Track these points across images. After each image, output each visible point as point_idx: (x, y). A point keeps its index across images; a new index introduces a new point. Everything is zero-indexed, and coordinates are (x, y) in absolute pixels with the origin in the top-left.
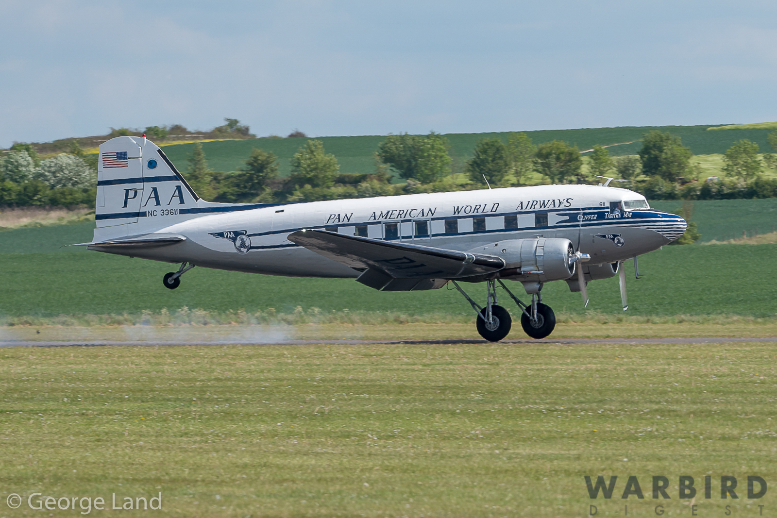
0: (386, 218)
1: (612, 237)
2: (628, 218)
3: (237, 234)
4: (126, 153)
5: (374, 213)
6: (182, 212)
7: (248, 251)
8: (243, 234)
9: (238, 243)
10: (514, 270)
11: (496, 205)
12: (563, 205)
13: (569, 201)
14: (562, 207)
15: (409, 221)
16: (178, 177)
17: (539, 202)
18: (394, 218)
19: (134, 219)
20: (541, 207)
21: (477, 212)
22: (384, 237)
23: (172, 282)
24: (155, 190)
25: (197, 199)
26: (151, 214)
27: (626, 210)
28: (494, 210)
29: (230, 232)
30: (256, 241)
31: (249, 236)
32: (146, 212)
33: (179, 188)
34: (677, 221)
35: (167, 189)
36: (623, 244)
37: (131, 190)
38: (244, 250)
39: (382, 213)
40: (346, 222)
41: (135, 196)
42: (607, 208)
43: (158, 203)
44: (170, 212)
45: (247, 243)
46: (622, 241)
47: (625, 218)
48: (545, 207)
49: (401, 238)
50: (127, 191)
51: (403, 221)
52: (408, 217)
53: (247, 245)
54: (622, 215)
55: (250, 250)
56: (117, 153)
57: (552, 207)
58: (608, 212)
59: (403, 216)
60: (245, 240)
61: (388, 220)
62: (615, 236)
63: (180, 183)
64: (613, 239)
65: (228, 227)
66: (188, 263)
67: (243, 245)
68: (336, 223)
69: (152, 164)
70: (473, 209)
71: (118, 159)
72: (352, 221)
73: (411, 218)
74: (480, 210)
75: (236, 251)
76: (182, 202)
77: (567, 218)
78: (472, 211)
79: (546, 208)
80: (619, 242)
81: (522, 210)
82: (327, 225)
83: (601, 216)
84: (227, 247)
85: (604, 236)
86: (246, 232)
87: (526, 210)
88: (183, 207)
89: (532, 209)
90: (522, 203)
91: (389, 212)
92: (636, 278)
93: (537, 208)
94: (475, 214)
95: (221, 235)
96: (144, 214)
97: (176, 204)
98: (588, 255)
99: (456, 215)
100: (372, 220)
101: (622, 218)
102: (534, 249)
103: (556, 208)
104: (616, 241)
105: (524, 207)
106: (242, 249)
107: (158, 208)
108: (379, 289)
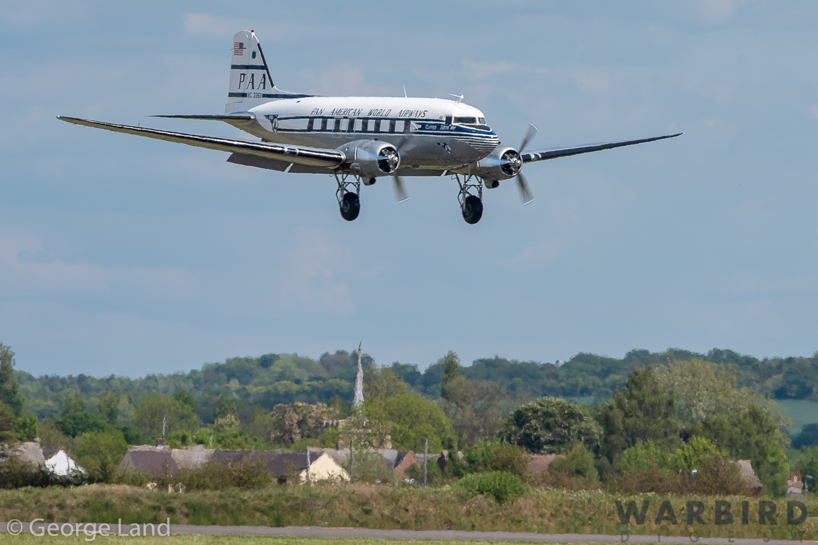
1: (443, 145)
3: (275, 117)
4: (243, 43)
6: (264, 96)
7: (277, 131)
9: (274, 124)
12: (421, 115)
13: (425, 112)
16: (265, 67)
18: (341, 114)
19: (242, 98)
20: (409, 116)
21: (379, 115)
22: (334, 129)
24: (252, 76)
25: (272, 86)
26: (249, 95)
28: (387, 114)
29: (272, 116)
31: (279, 119)
33: (264, 76)
34: (490, 138)
35: (258, 76)
36: (451, 151)
37: (243, 74)
40: (319, 114)
41: (244, 80)
42: (443, 121)
43: (253, 88)
44: (258, 95)
46: (450, 149)
47: (452, 131)
49: (341, 131)
50: (241, 75)
53: (276, 127)
54: (451, 128)
56: (240, 43)
58: (443, 124)
59: (345, 113)
60: (276, 122)
62: (446, 145)
63: (265, 72)
64: (444, 147)
68: (315, 115)
69: (254, 55)
71: (240, 48)
72: (322, 115)
75: (272, 131)
76: (265, 87)
77: (421, 127)
78: (377, 114)
79: (412, 117)
80: (448, 150)
81: (399, 117)
82: (310, 116)
83: (438, 127)
85: (439, 144)
86: (278, 116)
88: (266, 92)
89: (404, 117)
93: (407, 116)
94: (377, 116)
95: (268, 117)
96: (245, 95)
97: (262, 89)
99: (372, 116)
100: (331, 115)
101: (450, 130)
103: (417, 118)
104: (446, 149)
105: (401, 115)
106: (275, 130)
107: (253, 91)
108: (283, 170)
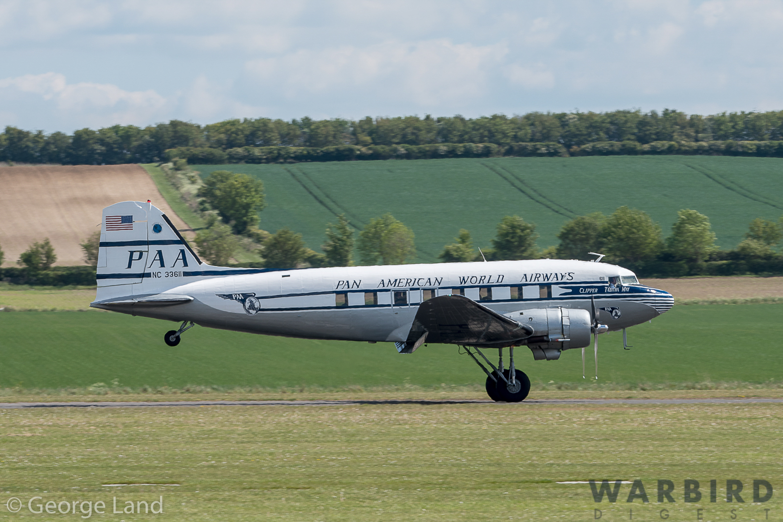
0: (395, 286)
1: (610, 309)
2: (626, 292)
3: (246, 296)
4: (132, 216)
5: (383, 280)
6: (186, 274)
7: (257, 312)
8: (252, 296)
9: (247, 304)
10: (541, 338)
11: (501, 277)
12: (565, 278)
13: (570, 274)
14: (564, 280)
15: (418, 289)
16: (182, 241)
17: (542, 275)
18: (403, 286)
19: (139, 280)
20: (544, 280)
21: (483, 283)
22: (394, 304)
23: (172, 339)
24: (160, 252)
25: (200, 263)
26: (156, 275)
27: (624, 285)
28: (500, 281)
29: (239, 294)
30: (265, 304)
31: (258, 298)
32: (150, 273)
33: (183, 251)
35: (171, 253)
36: (619, 316)
37: (135, 252)
38: (253, 312)
39: (390, 281)
40: (355, 288)
41: (140, 257)
43: (162, 265)
44: (175, 274)
45: (257, 305)
46: (619, 314)
47: (623, 293)
48: (548, 280)
49: (409, 305)
50: (132, 253)
51: (411, 289)
52: (416, 286)
53: (256, 307)
54: (621, 289)
55: (259, 312)
56: (122, 217)
57: (555, 281)
59: (411, 284)
60: (254, 302)
61: (396, 288)
62: (613, 309)
63: (183, 247)
64: (611, 312)
65: (236, 290)
66: (189, 322)
67: (252, 307)
68: (346, 289)
69: (157, 229)
70: (479, 280)
71: (123, 223)
72: (361, 287)
73: (419, 287)
74: (486, 281)
75: (244, 312)
76: (186, 265)
77: (570, 291)
78: (478, 282)
79: (550, 281)
80: (616, 315)
81: (526, 283)
82: (337, 290)
83: (601, 290)
84: (235, 308)
85: (604, 309)
86: (255, 294)
87: (534, 283)
88: (187, 269)
89: (536, 282)
90: (525, 275)
91: (396, 280)
92: (625, 348)
93: (541, 280)
94: (481, 284)
95: (230, 296)
96: (148, 275)
97: (180, 267)
98: (606, 326)
99: (463, 285)
100: (381, 287)
101: (620, 292)
102: (560, 319)
103: (559, 281)
104: (614, 314)
105: (529, 279)
106: (251, 311)
107: (163, 270)
